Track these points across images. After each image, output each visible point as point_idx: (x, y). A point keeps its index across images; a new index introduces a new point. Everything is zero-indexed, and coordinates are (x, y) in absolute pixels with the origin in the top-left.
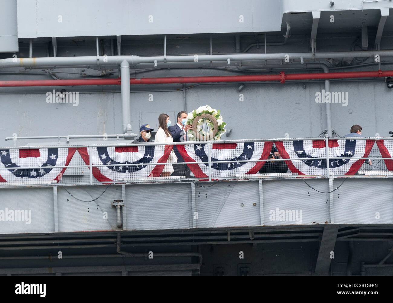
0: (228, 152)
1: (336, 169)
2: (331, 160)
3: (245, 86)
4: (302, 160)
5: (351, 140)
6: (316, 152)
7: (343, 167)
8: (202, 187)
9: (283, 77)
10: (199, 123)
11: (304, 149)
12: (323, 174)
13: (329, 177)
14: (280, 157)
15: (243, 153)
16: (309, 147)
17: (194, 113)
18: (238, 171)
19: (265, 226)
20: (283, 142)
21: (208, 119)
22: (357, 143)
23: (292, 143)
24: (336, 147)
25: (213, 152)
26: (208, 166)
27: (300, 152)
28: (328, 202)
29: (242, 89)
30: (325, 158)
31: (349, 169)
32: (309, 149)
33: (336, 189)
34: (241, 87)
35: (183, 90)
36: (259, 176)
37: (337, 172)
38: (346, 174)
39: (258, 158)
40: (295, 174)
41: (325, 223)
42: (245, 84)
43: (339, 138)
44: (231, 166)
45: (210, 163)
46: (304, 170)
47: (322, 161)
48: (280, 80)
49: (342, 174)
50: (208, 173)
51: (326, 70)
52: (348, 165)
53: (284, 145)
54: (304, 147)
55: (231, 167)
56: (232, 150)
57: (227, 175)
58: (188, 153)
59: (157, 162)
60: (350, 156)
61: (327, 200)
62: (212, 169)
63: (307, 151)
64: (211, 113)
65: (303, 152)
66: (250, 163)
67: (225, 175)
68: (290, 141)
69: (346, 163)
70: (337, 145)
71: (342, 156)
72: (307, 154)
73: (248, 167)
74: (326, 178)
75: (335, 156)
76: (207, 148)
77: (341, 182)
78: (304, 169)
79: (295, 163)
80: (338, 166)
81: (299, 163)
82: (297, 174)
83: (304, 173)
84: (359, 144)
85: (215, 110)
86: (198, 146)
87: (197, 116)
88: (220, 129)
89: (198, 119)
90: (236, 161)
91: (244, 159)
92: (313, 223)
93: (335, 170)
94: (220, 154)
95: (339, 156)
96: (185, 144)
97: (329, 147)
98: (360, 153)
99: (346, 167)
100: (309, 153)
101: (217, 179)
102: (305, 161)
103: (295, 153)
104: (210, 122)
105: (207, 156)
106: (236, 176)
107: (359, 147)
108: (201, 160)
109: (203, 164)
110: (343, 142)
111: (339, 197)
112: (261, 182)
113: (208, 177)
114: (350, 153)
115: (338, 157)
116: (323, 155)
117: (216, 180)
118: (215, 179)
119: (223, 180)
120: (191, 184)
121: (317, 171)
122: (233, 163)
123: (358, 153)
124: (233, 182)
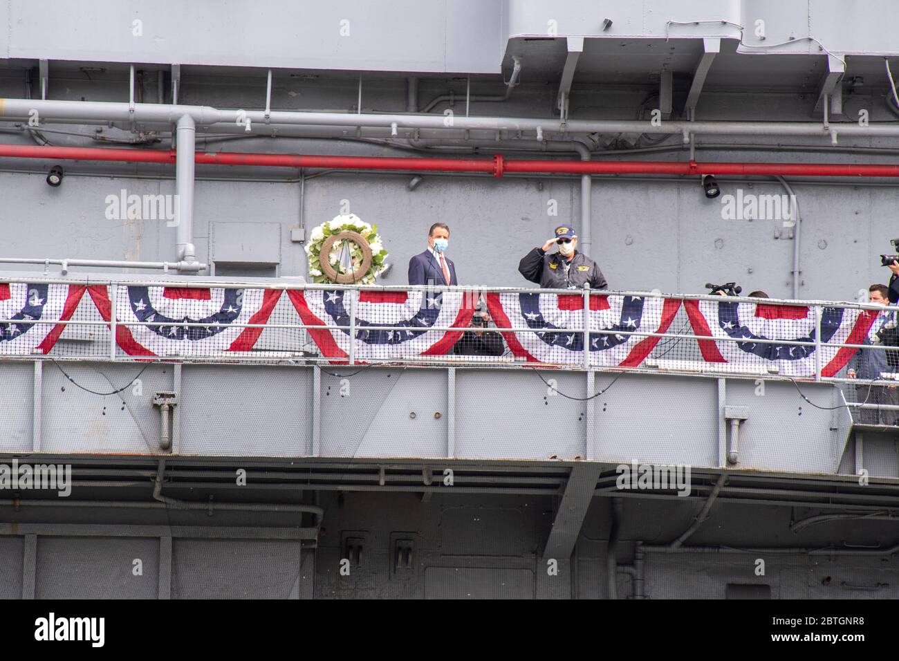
0: (390, 309)
1: (602, 353)
2: (592, 335)
3: (423, 179)
4: (536, 333)
5: (634, 298)
6: (564, 318)
7: (617, 350)
8: (334, 375)
9: (499, 165)
10: (335, 248)
11: (542, 312)
12: (577, 362)
13: (587, 368)
14: (492, 324)
15: (419, 313)
16: (551, 307)
17: (325, 228)
18: (407, 347)
19: (457, 460)
20: (501, 294)
21: (352, 241)
22: (645, 303)
23: (517, 298)
24: (605, 311)
25: (361, 307)
26: (349, 335)
27: (532, 316)
28: (582, 417)
29: (417, 185)
30: (581, 330)
31: (628, 354)
32: (551, 311)
33: (599, 394)
34: (415, 181)
35: (299, 182)
36: (450, 359)
37: (604, 360)
38: (621, 365)
39: (450, 324)
40: (521, 359)
41: (575, 460)
42: (424, 175)
43: (611, 292)
44: (394, 337)
45: (354, 328)
46: (539, 353)
47: (576, 336)
48: (492, 171)
49: (612, 365)
50: (348, 348)
51: (585, 156)
52: (625, 347)
53: (501, 301)
54: (541, 307)
55: (395, 340)
56: (399, 305)
57: (387, 354)
58: (310, 306)
59: (247, 321)
60: (632, 329)
61: (582, 414)
62: (357, 340)
63: (547, 315)
64: (359, 231)
65: (538, 315)
66: (433, 334)
67: (382, 354)
68: (514, 294)
69: (622, 342)
70: (607, 307)
71: (615, 328)
72: (546, 320)
73: (429, 341)
74: (582, 370)
75: (602, 327)
76: (348, 299)
77: (610, 380)
78: (539, 350)
79: (522, 338)
80: (606, 348)
81: (530, 338)
82: (525, 359)
83: (538, 358)
84: (650, 307)
85: (368, 225)
86: (330, 295)
87: (332, 235)
88: (375, 262)
89: (333, 240)
90: (405, 328)
91: (421, 325)
92: (552, 458)
93: (600, 356)
94: (373, 312)
95: (610, 327)
96: (306, 289)
97: (591, 309)
98: (651, 323)
99: (621, 350)
100: (551, 319)
101: (366, 361)
102: (541, 334)
103: (522, 318)
104: (356, 247)
105: (349, 314)
106: (404, 357)
107: (650, 311)
108: (334, 323)
109: (339, 331)
110: (617, 301)
111: (604, 410)
112: (452, 371)
113: (347, 356)
114: (631, 322)
115: (607, 329)
116: (577, 325)
117: (364, 363)
118: (361, 361)
119: (378, 364)
120: (312, 369)
121: (564, 355)
122: (398, 331)
123: (647, 323)
124: (397, 370)
